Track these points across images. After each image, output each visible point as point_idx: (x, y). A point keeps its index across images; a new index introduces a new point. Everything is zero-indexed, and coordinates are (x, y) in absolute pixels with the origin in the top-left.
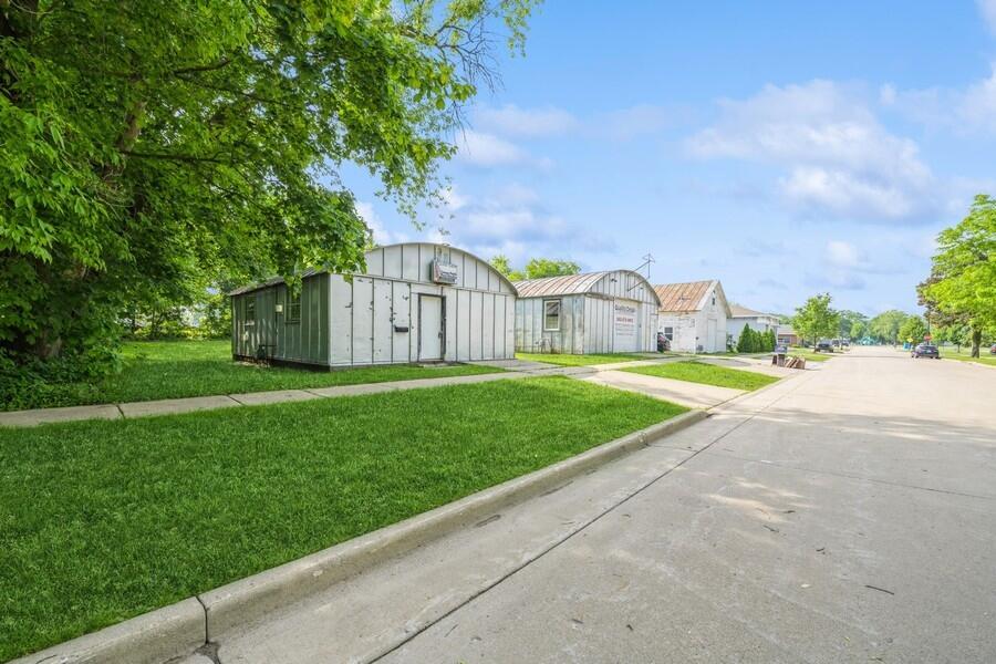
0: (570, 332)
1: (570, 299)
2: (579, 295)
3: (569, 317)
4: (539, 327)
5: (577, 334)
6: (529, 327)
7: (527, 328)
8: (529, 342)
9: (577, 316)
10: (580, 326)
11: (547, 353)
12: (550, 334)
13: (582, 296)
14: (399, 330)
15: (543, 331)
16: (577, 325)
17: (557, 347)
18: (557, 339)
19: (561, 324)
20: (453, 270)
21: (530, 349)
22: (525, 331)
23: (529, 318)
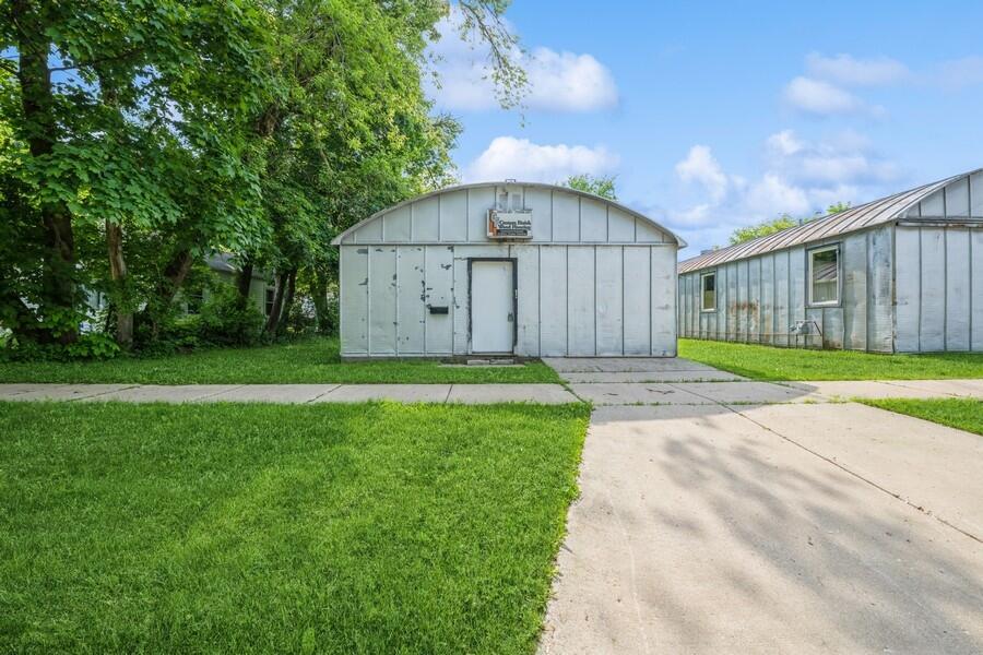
0: (860, 308)
1: (861, 240)
2: (880, 227)
3: (859, 276)
4: (799, 299)
5: (880, 309)
6: (783, 301)
7: (780, 304)
8: (783, 327)
9: (879, 272)
10: (885, 292)
11: (814, 347)
12: (820, 312)
13: (889, 230)
14: (435, 311)
15: (807, 307)
16: (877, 292)
17: (836, 337)
18: (835, 321)
19: (844, 291)
20: (524, 217)
21: (785, 341)
22: (775, 309)
23: (783, 285)
